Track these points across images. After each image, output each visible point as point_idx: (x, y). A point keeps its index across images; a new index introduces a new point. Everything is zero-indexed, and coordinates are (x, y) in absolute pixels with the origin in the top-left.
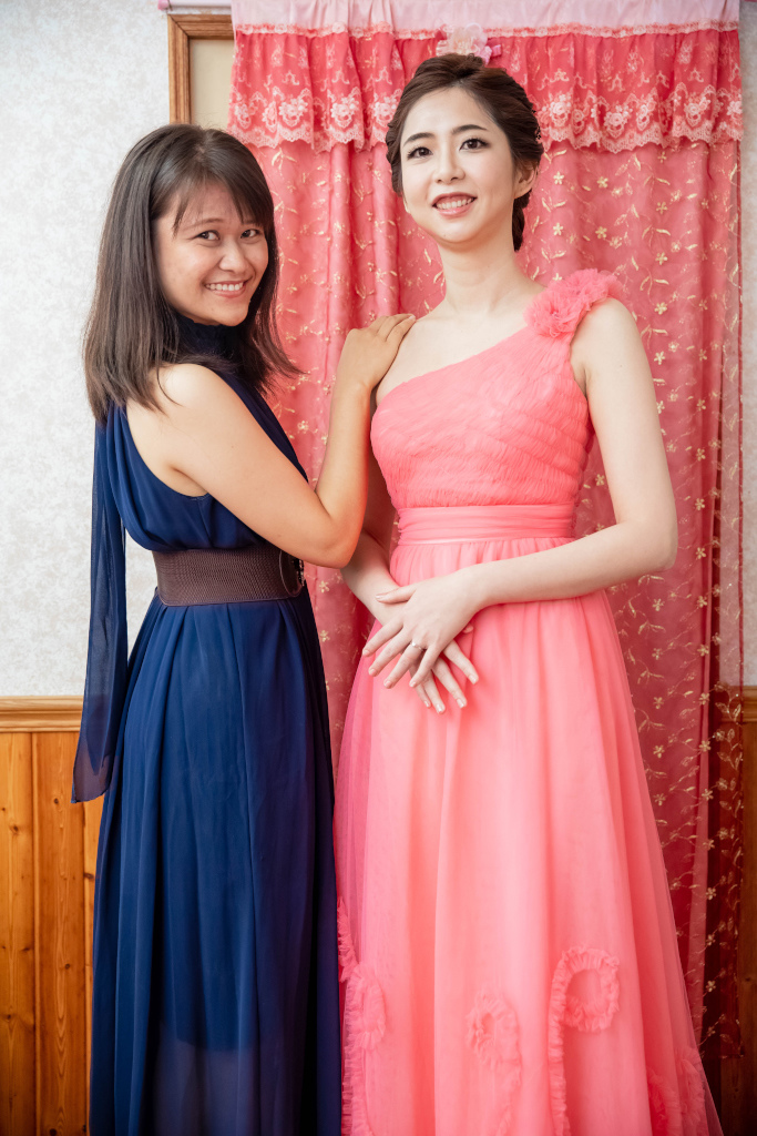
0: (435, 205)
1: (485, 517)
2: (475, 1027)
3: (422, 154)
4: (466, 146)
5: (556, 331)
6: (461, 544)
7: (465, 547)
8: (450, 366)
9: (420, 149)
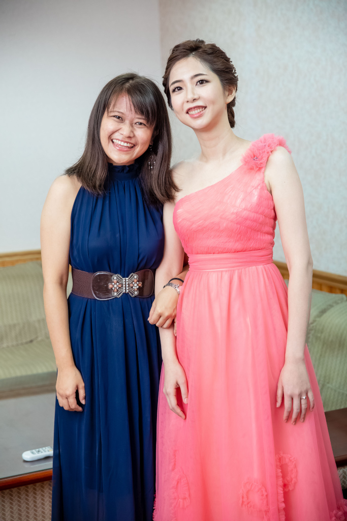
0: (187, 113)
1: (233, 258)
2: (243, 497)
3: (178, 90)
4: (198, 83)
5: (257, 167)
6: (222, 271)
7: (224, 273)
8: (209, 187)
9: (177, 87)
